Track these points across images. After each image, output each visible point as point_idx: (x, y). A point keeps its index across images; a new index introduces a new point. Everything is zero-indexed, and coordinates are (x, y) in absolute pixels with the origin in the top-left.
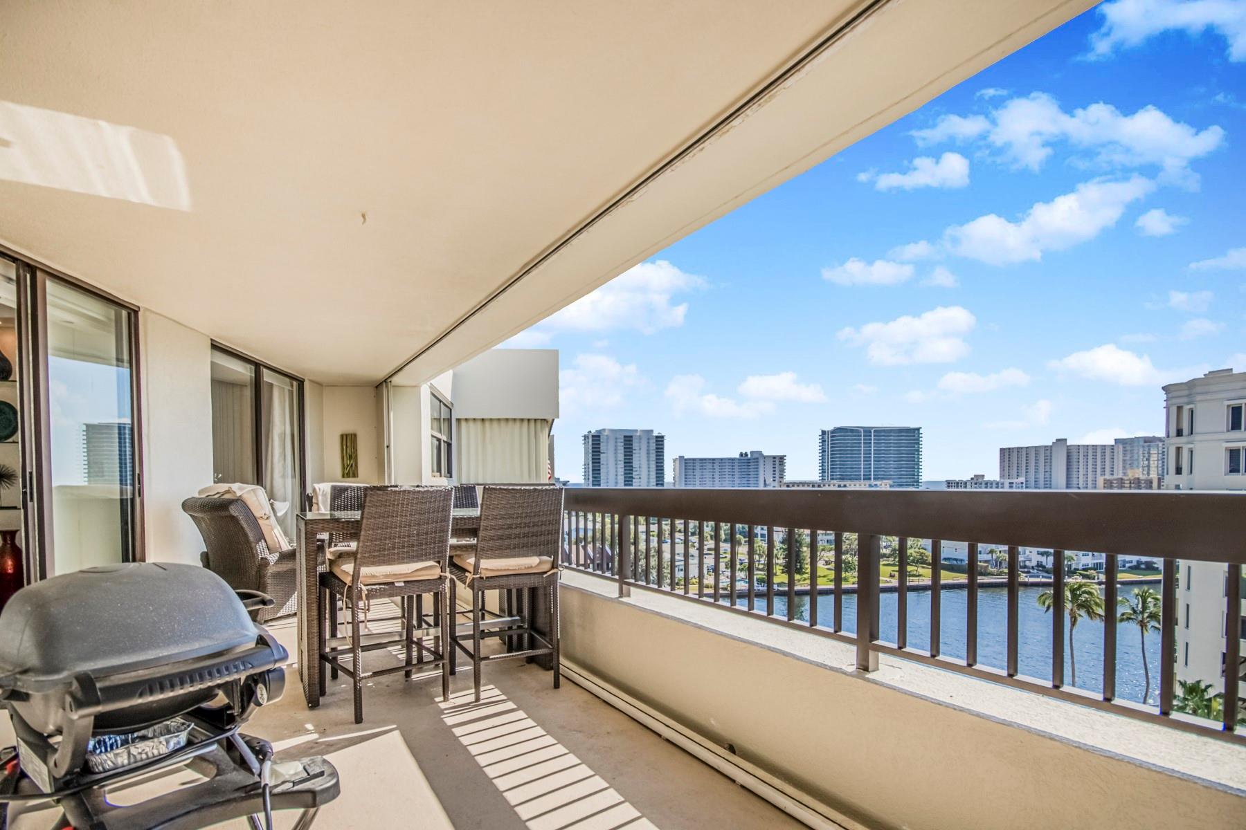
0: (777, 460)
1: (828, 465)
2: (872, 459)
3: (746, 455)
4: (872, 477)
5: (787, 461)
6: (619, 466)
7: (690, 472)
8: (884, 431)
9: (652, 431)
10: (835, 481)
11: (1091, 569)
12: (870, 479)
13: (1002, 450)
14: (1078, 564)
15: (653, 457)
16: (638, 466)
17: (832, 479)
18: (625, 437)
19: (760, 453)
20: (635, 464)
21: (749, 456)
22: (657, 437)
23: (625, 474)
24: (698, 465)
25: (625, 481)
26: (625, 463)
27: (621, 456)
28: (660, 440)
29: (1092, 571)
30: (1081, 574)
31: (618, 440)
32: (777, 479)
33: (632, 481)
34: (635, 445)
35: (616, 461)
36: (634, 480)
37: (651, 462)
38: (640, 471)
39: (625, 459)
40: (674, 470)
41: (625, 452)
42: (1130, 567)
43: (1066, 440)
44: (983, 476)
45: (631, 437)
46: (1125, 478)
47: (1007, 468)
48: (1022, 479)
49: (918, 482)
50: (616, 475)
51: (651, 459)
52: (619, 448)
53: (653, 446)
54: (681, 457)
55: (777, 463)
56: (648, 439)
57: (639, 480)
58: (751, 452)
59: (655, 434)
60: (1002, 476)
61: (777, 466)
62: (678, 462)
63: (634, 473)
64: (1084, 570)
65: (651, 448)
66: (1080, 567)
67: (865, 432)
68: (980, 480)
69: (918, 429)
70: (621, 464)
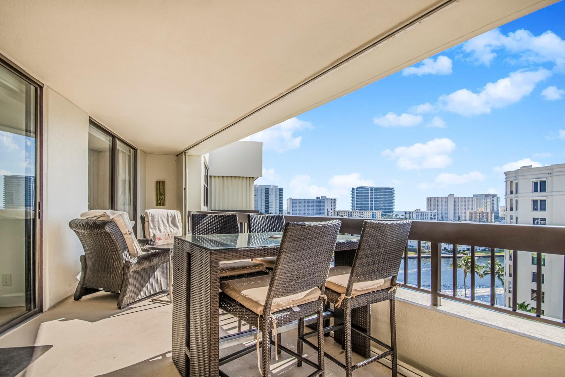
0: (333, 200)
1: (355, 204)
2: (374, 201)
3: (319, 198)
4: (374, 209)
5: (337, 201)
6: (263, 202)
7: (294, 205)
8: (379, 189)
9: (278, 186)
10: (358, 211)
11: (466, 251)
12: (373, 210)
13: (428, 198)
14: (461, 248)
15: (278, 198)
16: (271, 202)
17: (357, 209)
18: (265, 188)
19: (325, 197)
20: (270, 201)
21: (321, 198)
22: (280, 189)
23: (265, 205)
24: (298, 202)
25: (265, 209)
26: (265, 200)
27: (264, 197)
28: (281, 190)
29: (467, 252)
30: (462, 253)
31: (263, 190)
32: (333, 209)
33: (268, 209)
34: (270, 192)
35: (261, 199)
36: (269, 208)
37: (277, 200)
38: (272, 204)
39: (265, 199)
40: (287, 204)
41: (265, 195)
42: (482, 250)
43: (453, 194)
44: (420, 209)
45: (268, 188)
46: (478, 211)
47: (429, 206)
48: (436, 211)
49: (393, 211)
50: (261, 206)
51: (277, 199)
52: (263, 193)
53: (278, 193)
54: (291, 198)
55: (333, 202)
56: (276, 190)
57: (271, 208)
58: (322, 197)
59: (279, 187)
60: (428, 210)
61: (333, 203)
62: (289, 200)
63: (269, 205)
64: (463, 251)
65: (277, 194)
66: (462, 250)
67: (370, 189)
68: (419, 211)
69: (393, 188)
70: (264, 201)
